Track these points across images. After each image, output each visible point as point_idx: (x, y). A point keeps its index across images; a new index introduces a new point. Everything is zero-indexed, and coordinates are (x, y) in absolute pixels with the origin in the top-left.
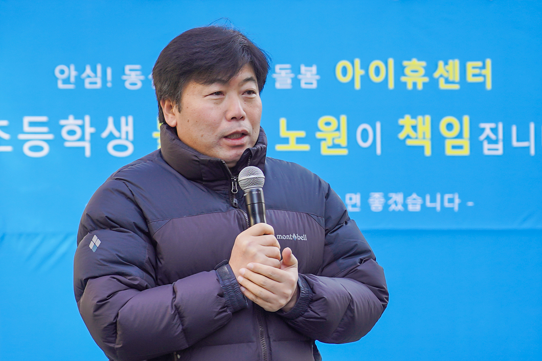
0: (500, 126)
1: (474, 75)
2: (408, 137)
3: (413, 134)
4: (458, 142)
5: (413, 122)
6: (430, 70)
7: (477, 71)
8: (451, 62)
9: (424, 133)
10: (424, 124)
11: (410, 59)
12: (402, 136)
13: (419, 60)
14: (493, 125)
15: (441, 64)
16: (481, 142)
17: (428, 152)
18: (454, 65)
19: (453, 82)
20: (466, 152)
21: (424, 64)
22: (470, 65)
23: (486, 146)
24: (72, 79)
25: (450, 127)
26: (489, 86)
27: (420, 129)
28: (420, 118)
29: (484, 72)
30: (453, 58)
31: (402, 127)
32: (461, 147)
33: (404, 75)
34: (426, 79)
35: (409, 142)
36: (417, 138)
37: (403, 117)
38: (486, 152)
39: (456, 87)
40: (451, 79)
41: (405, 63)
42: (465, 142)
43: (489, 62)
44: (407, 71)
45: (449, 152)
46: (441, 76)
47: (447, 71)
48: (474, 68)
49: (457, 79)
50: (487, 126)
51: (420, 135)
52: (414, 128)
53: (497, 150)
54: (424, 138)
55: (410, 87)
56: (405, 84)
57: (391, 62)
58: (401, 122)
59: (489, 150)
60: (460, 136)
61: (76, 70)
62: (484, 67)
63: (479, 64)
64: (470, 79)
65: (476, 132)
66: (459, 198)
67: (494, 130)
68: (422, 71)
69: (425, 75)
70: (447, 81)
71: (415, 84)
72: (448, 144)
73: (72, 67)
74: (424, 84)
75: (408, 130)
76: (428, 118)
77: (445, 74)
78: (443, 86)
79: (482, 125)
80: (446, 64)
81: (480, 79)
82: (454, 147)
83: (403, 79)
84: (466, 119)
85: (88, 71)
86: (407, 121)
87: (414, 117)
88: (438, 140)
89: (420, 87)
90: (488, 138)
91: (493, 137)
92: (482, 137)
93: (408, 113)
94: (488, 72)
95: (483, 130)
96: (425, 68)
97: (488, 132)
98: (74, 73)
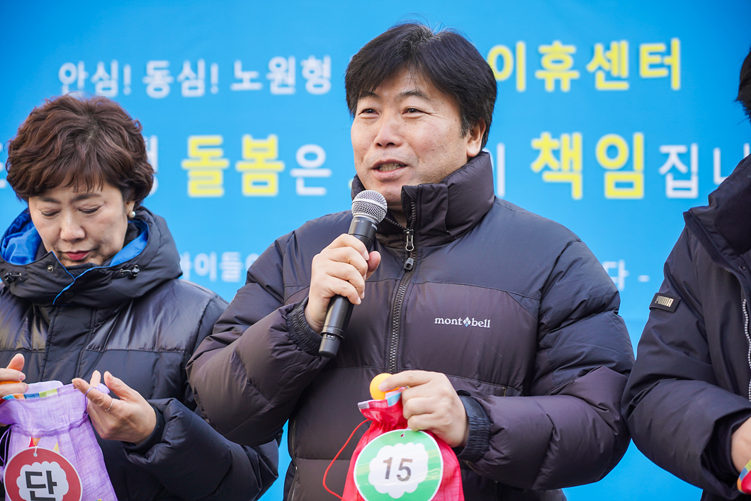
0: (694, 149)
1: (652, 66)
2: (547, 168)
3: (553, 163)
4: (625, 177)
5: (555, 144)
6: (582, 58)
7: (657, 59)
8: (614, 45)
9: (571, 162)
10: (571, 146)
11: (549, 43)
12: (536, 166)
13: (565, 43)
14: (682, 149)
15: (599, 48)
16: (664, 177)
17: (577, 193)
18: (621, 49)
19: (619, 79)
20: (637, 193)
21: (572, 49)
22: (645, 49)
23: (671, 183)
24: (81, 84)
25: (612, 151)
26: (676, 84)
27: (565, 155)
28: (565, 138)
29: (667, 60)
30: (618, 39)
31: (537, 152)
32: (630, 185)
33: (541, 68)
34: (575, 75)
35: (548, 177)
36: (560, 170)
37: (538, 136)
38: (671, 193)
39: (623, 86)
40: (615, 73)
41: (543, 49)
42: (637, 177)
43: (676, 44)
44: (546, 62)
45: (611, 192)
46: (600, 68)
47: (609, 61)
48: (652, 54)
49: (625, 73)
50: (673, 151)
51: (565, 165)
52: (556, 153)
53: (689, 189)
54: (571, 170)
55: (550, 87)
56: (542, 82)
57: (521, 47)
58: (536, 144)
59: (675, 189)
60: (628, 166)
61: (86, 69)
62: (669, 52)
63: (661, 47)
64: (646, 72)
65: (654, 159)
66: (626, 268)
67: (685, 157)
68: (569, 62)
69: (573, 68)
70: (609, 77)
71: (558, 82)
72: (610, 179)
73: (81, 66)
74: (573, 82)
75: (545, 158)
76: (578, 138)
77: (606, 66)
78: (601, 84)
79: (664, 149)
80: (608, 48)
81: (662, 73)
82: (619, 185)
83: (540, 74)
84: (639, 139)
85: (101, 71)
86: (544, 142)
87: (556, 136)
88: (593, 173)
89: (565, 87)
90: (674, 170)
91: (682, 168)
92: (664, 169)
93: (546, 130)
94: (675, 60)
95: (667, 156)
96: (573, 56)
97: (674, 160)
98: (82, 75)
